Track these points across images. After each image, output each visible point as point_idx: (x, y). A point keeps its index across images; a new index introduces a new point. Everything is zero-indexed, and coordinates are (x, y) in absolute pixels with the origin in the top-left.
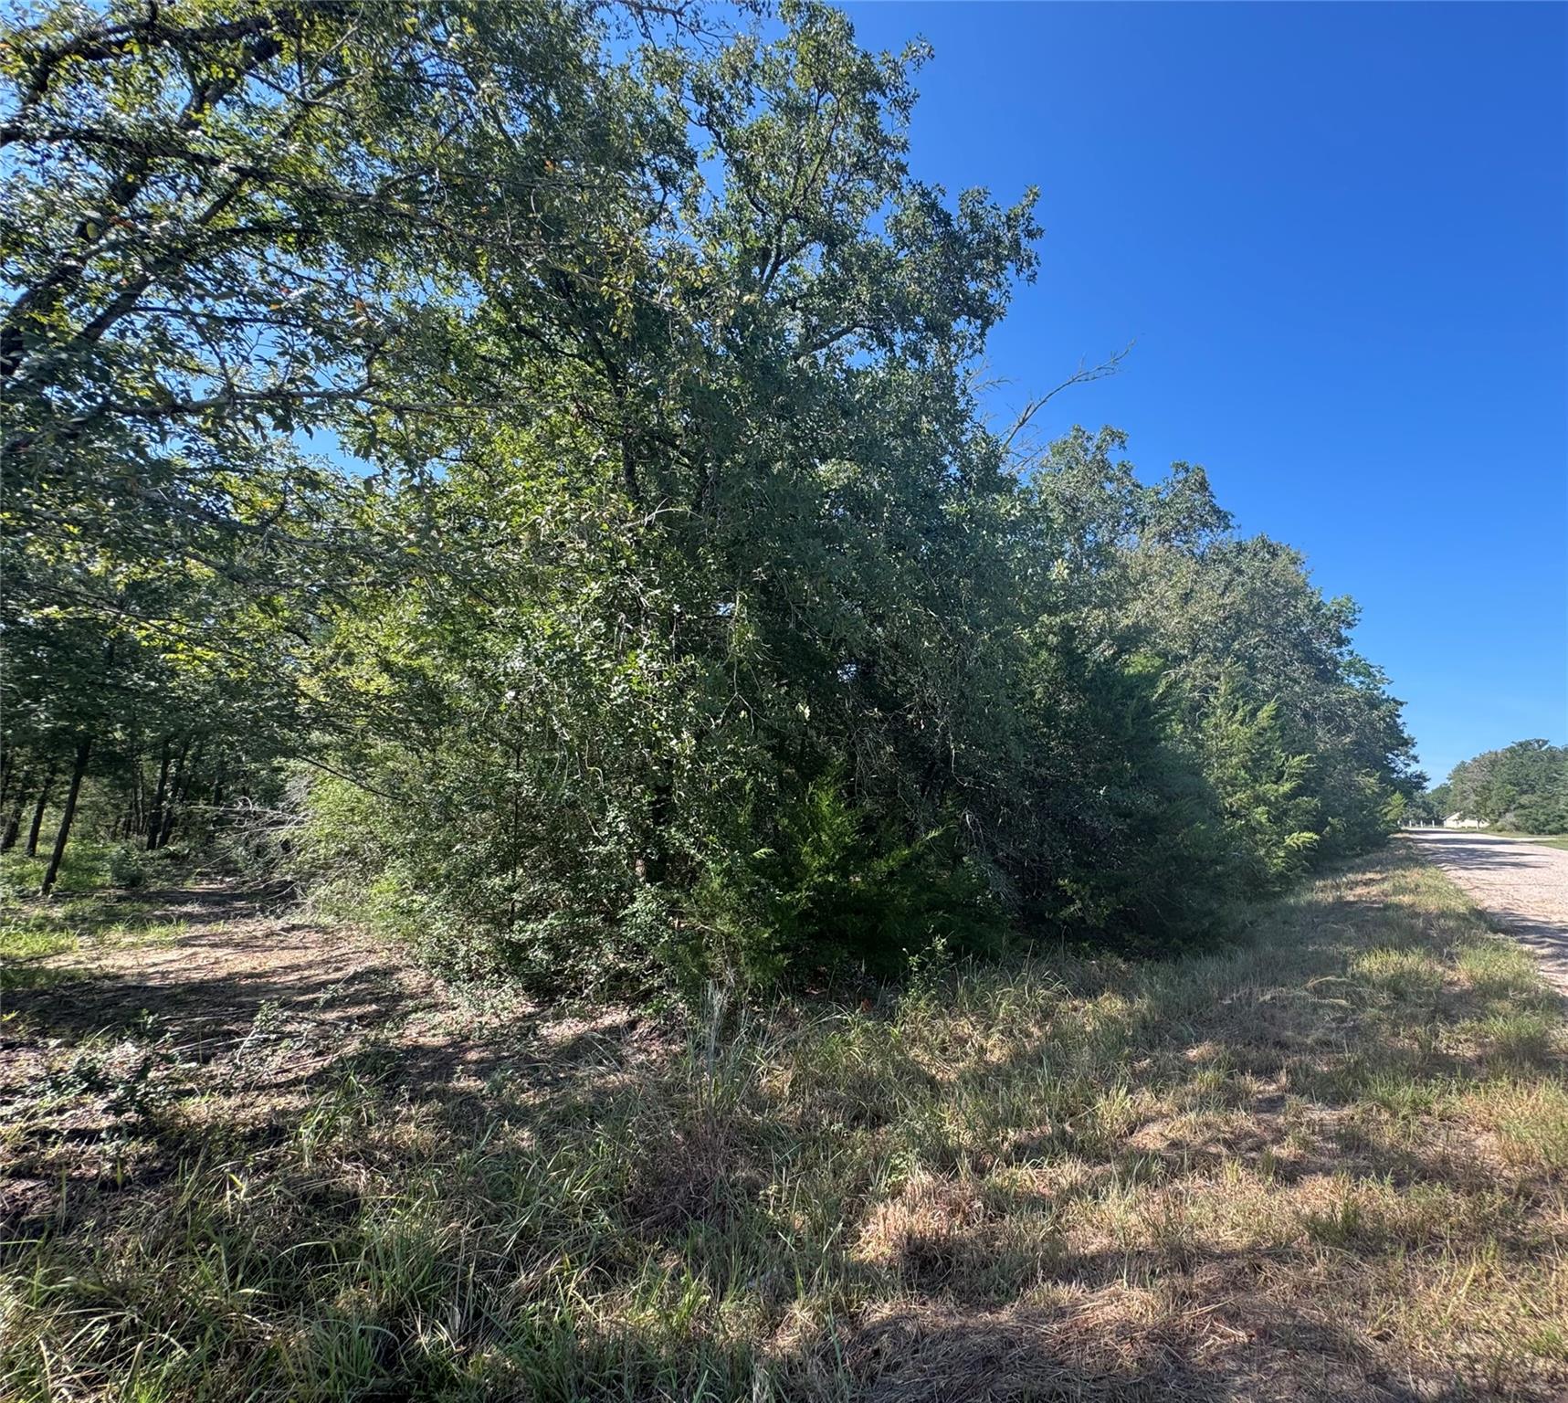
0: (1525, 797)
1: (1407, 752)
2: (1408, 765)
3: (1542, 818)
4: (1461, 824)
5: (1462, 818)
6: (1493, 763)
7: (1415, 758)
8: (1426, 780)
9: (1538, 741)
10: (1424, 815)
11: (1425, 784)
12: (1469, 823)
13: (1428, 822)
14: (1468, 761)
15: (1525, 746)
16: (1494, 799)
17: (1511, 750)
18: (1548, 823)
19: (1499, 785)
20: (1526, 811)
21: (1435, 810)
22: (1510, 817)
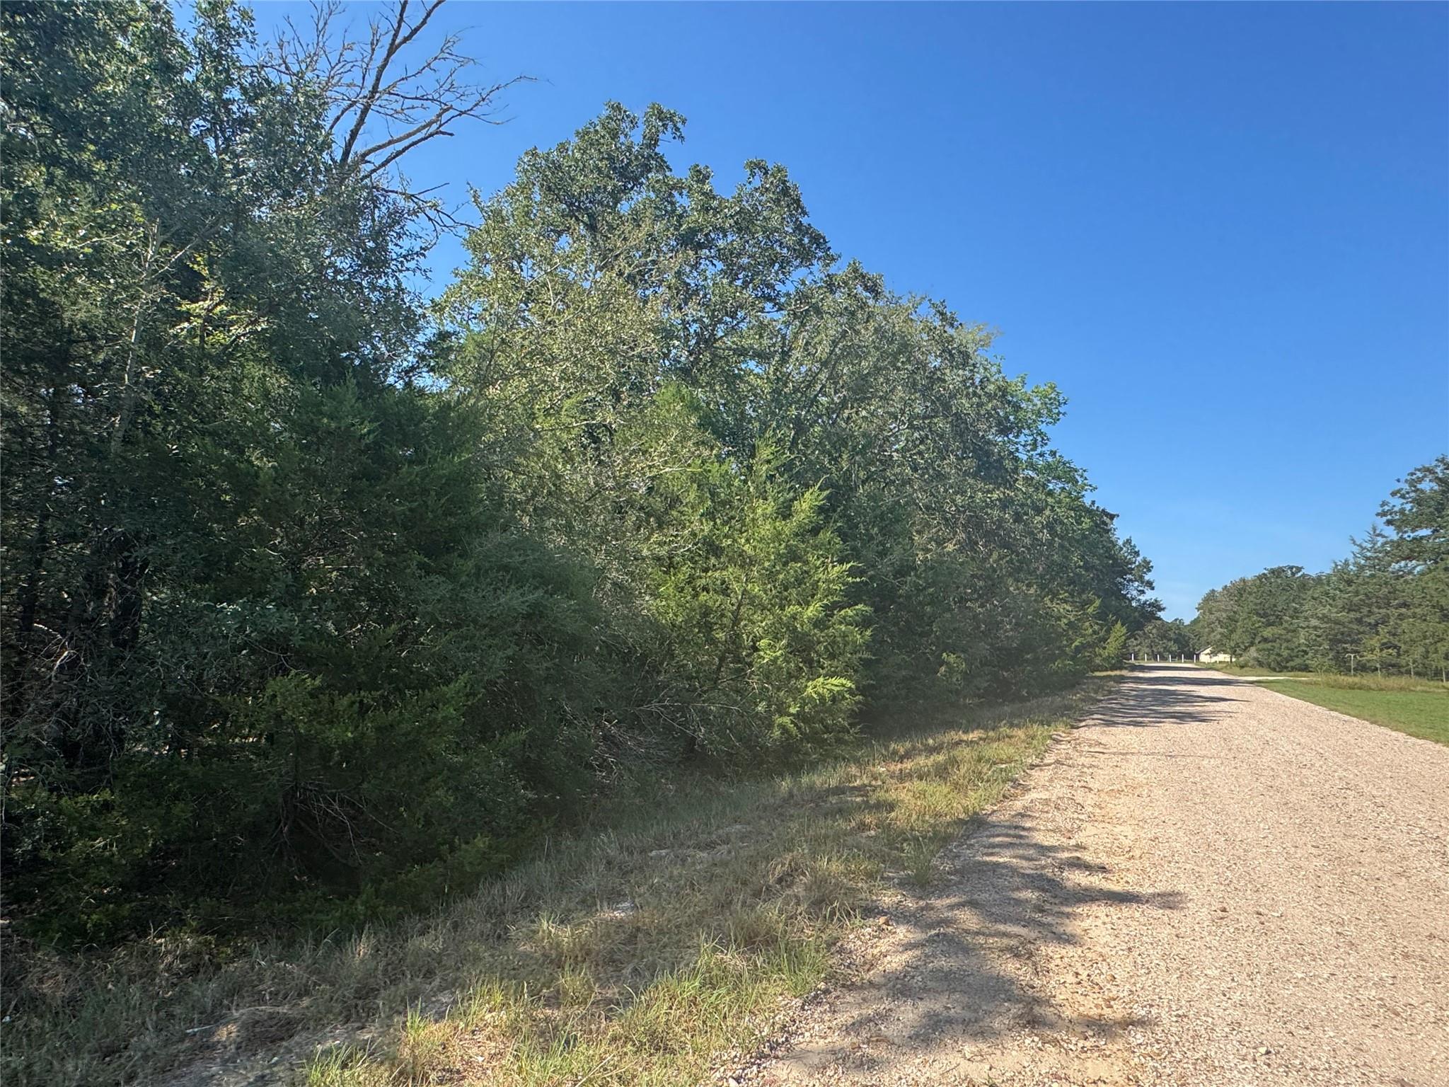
0: (1269, 629)
1: (1141, 577)
2: (1142, 592)
3: (1285, 653)
4: (1215, 659)
5: (1213, 653)
6: (1239, 591)
7: (1150, 585)
8: (1161, 609)
9: (1291, 568)
10: (1175, 648)
11: (1160, 614)
12: (1222, 657)
13: (1176, 656)
14: (1219, 589)
15: (1277, 572)
16: (1239, 631)
17: (1260, 578)
18: (1290, 659)
19: (1245, 615)
20: (1268, 646)
21: (1191, 642)
22: (1253, 652)
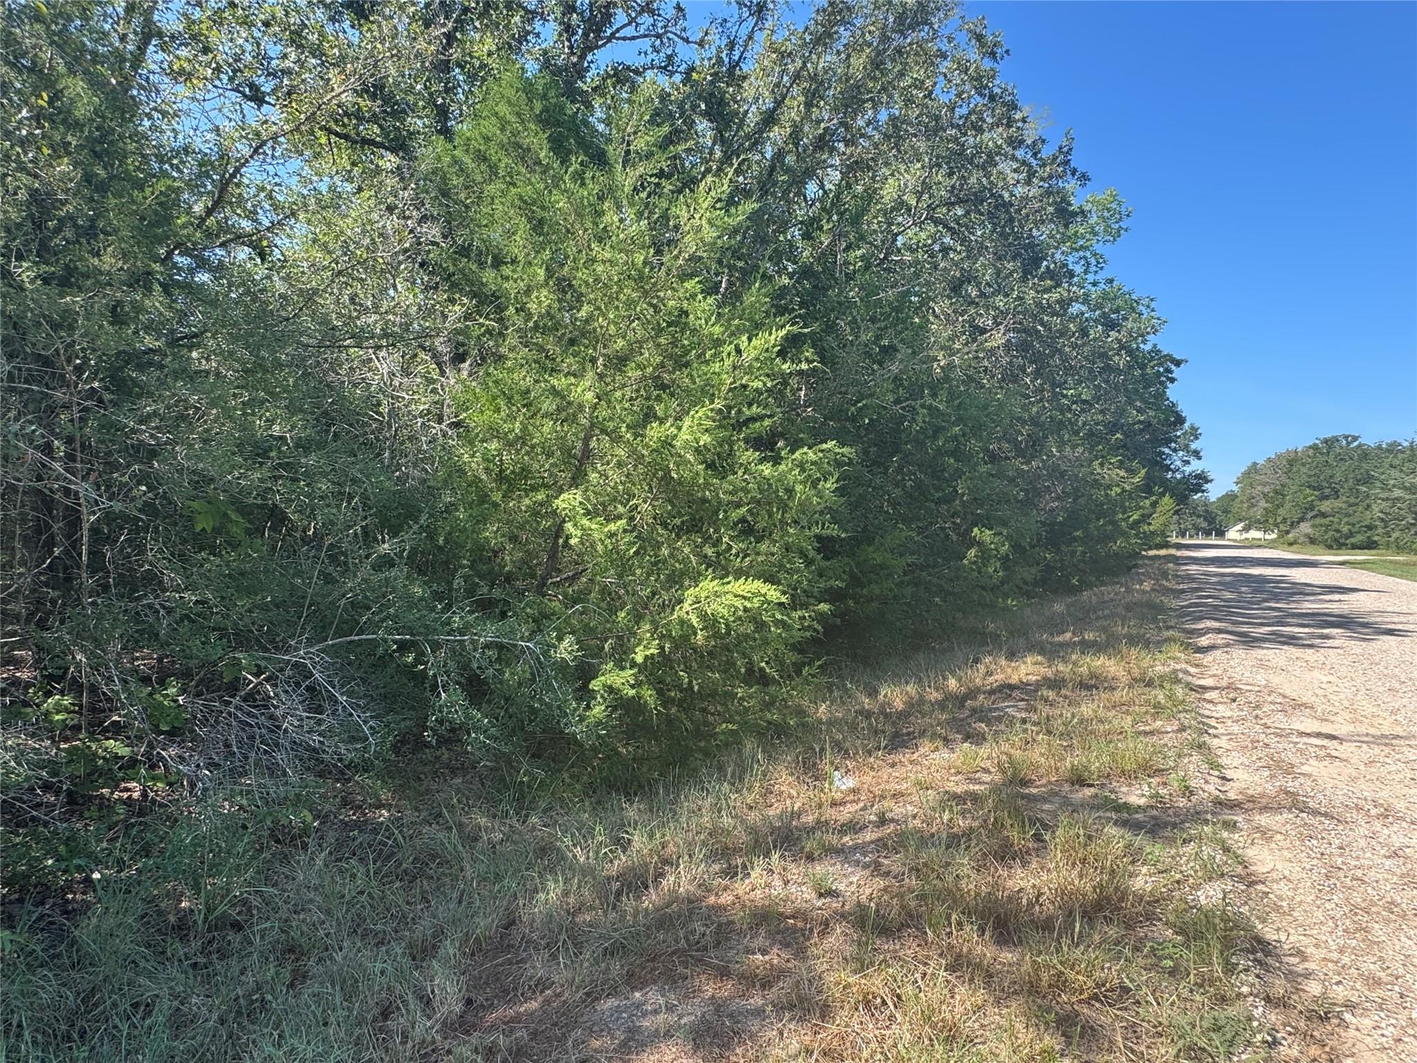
0: (1327, 503)
1: (1187, 446)
2: (1188, 462)
3: (1345, 529)
4: (1245, 535)
5: (1246, 529)
6: (1291, 461)
7: (1197, 454)
8: (1207, 481)
9: (1346, 437)
10: (1205, 525)
11: (1206, 486)
12: (1254, 534)
13: (1208, 533)
14: (1261, 461)
15: (1330, 442)
16: (1288, 506)
17: (1314, 447)
18: (1351, 534)
19: (1294, 488)
20: (1326, 521)
21: (1218, 519)
22: (1305, 528)
